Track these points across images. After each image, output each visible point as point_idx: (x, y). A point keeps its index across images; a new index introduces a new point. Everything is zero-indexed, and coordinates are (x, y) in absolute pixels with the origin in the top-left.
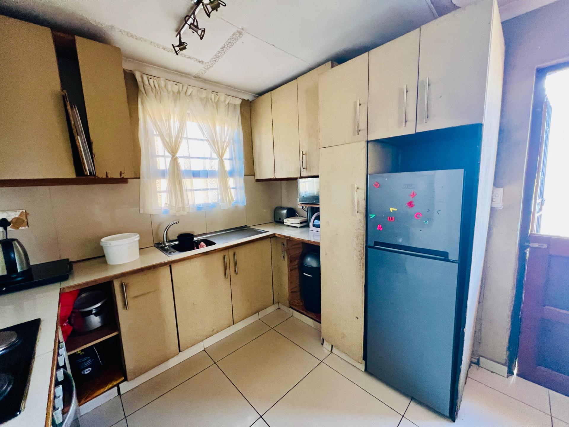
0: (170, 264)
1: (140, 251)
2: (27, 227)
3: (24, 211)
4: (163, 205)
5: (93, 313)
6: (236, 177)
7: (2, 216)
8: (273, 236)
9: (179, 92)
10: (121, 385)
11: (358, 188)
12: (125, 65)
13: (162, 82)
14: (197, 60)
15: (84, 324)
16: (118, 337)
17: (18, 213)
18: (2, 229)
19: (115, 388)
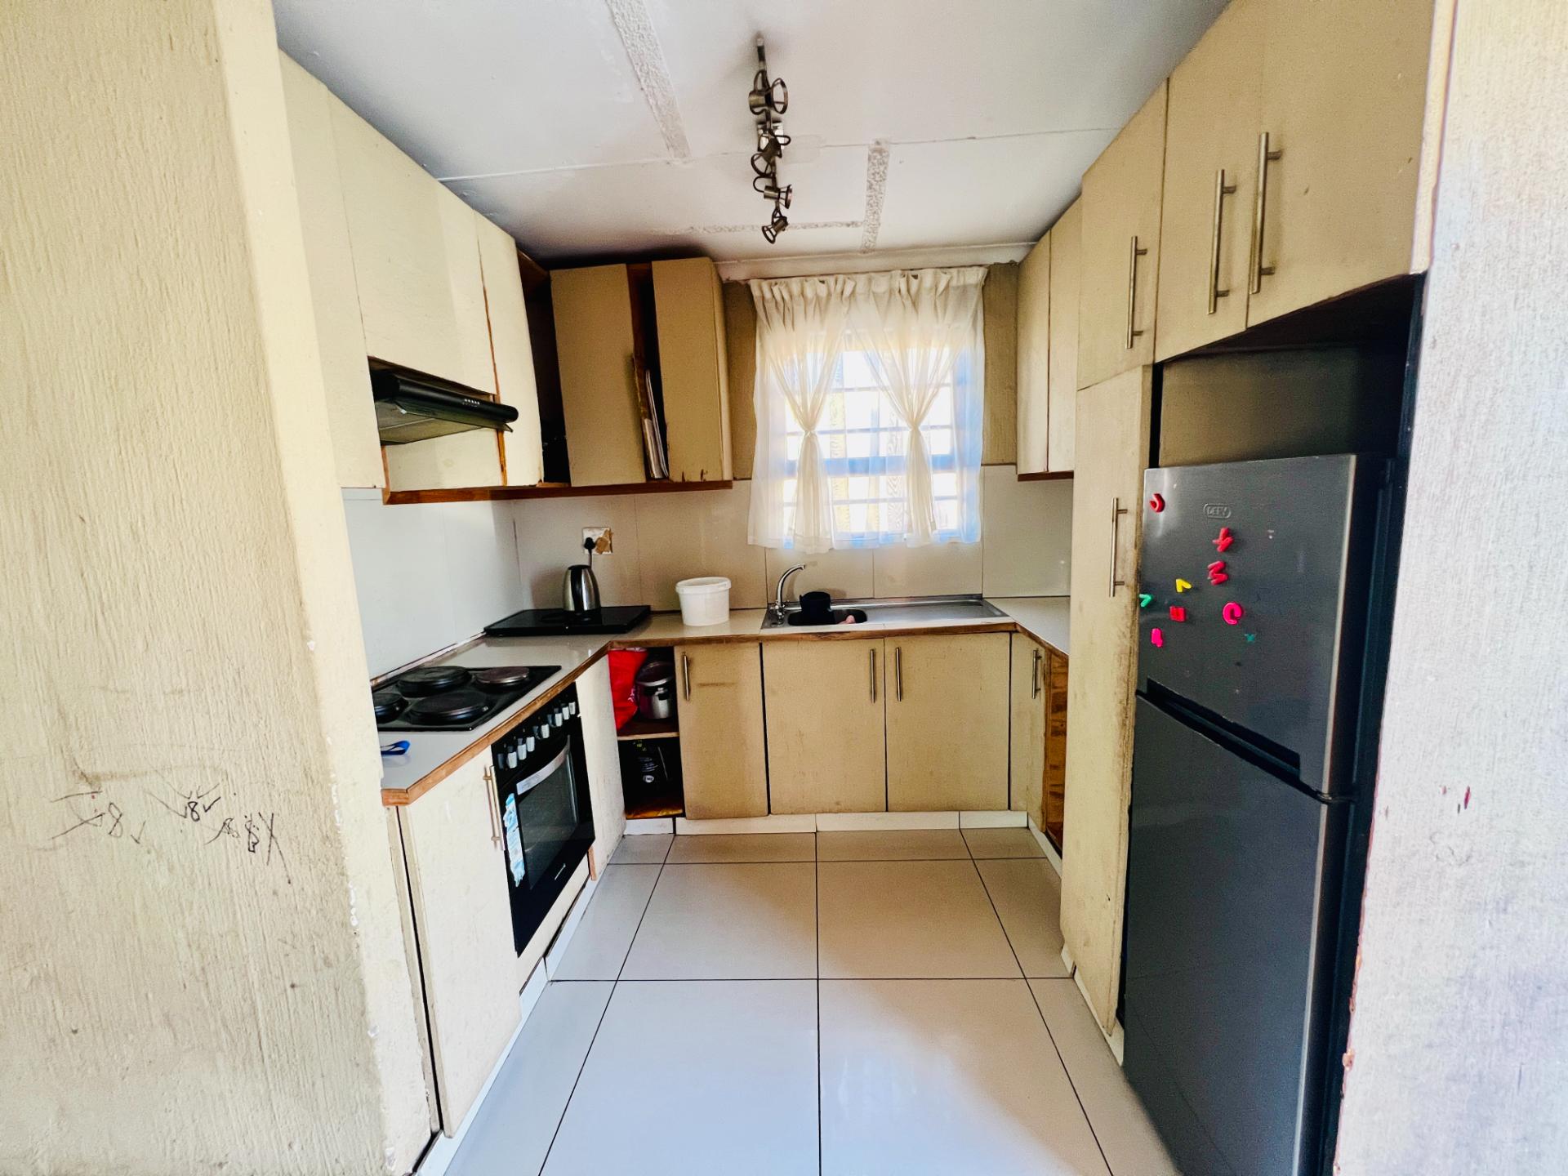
0: (760, 641)
1: (730, 614)
2: (610, 552)
3: (608, 529)
4: (786, 531)
5: (657, 693)
6: (958, 470)
7: (587, 534)
8: (1012, 629)
9: (829, 295)
10: (678, 820)
11: (1125, 511)
12: (737, 274)
13: (795, 285)
14: (842, 224)
15: (650, 707)
16: (677, 740)
17: (603, 532)
18: (587, 551)
19: (671, 820)
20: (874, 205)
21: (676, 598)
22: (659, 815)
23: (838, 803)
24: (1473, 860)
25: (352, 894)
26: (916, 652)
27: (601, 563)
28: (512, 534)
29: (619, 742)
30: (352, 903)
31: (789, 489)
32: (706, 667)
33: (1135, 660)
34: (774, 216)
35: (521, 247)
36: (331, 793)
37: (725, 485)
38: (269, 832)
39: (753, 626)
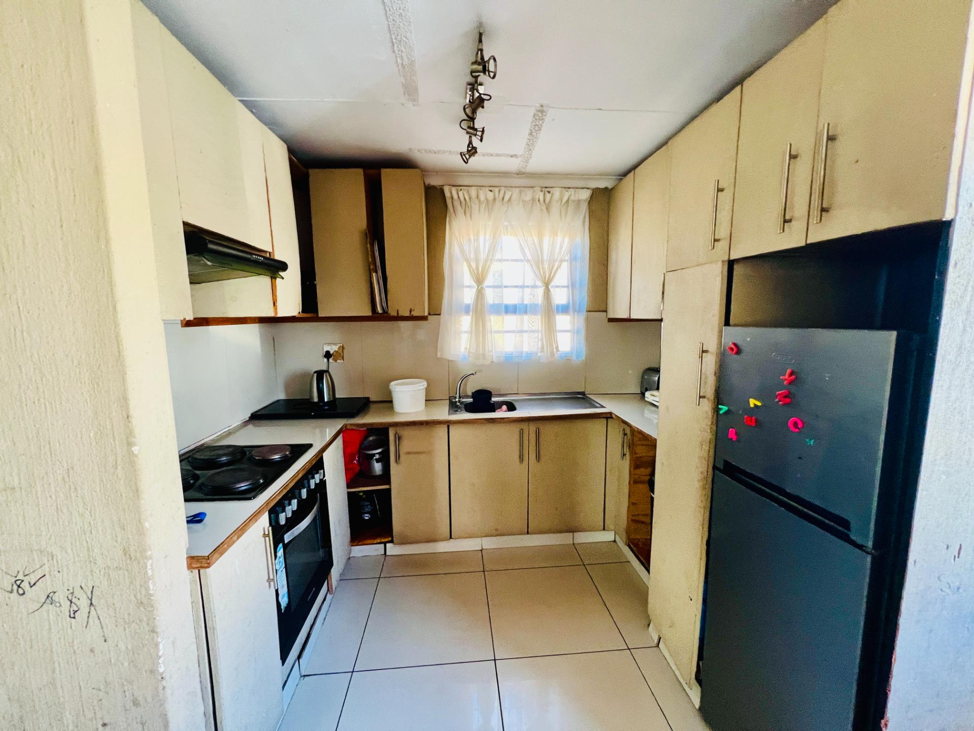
0: (448, 424)
1: (426, 404)
2: (342, 361)
3: (342, 345)
4: (463, 350)
5: (375, 458)
6: (572, 314)
7: (327, 348)
8: (608, 416)
9: (495, 199)
10: (388, 545)
11: (706, 351)
12: (434, 181)
13: (473, 192)
14: (508, 155)
15: (370, 467)
16: (389, 491)
17: (338, 347)
18: (325, 360)
19: (382, 545)
20: (530, 146)
21: (390, 393)
22: (375, 542)
23: (496, 530)
25: (161, 646)
26: (548, 430)
27: (335, 368)
28: (273, 346)
29: (349, 493)
30: (160, 654)
31: (466, 322)
32: (411, 441)
34: (468, 146)
35: (291, 151)
36: (146, 567)
37: (424, 318)
38: (90, 601)
39: (442, 413)
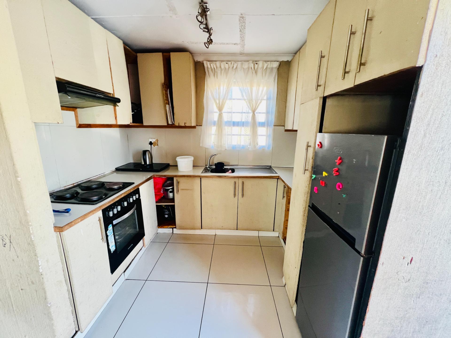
0: (201, 177)
1: (193, 168)
2: (157, 146)
3: (157, 139)
4: (212, 143)
5: (169, 191)
6: (266, 127)
7: (150, 140)
8: (278, 178)
9: (229, 68)
10: (174, 229)
11: (310, 146)
12: (199, 59)
13: (218, 64)
14: (232, 44)
15: (167, 195)
16: (174, 205)
17: (155, 140)
18: (150, 145)
19: (172, 229)
20: (242, 38)
21: (176, 162)
22: (169, 227)
23: (222, 227)
24: (410, 281)
25: (40, 262)
26: (248, 183)
27: (155, 150)
28: (128, 138)
29: (157, 205)
30: (40, 265)
31: (214, 129)
32: (183, 184)
33: (309, 195)
34: (208, 39)
35: (125, 44)
36: (29, 229)
37: (194, 127)
38: (10, 241)
39: (199, 172)
